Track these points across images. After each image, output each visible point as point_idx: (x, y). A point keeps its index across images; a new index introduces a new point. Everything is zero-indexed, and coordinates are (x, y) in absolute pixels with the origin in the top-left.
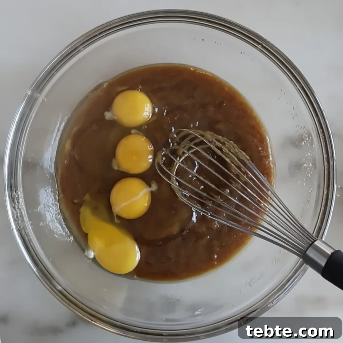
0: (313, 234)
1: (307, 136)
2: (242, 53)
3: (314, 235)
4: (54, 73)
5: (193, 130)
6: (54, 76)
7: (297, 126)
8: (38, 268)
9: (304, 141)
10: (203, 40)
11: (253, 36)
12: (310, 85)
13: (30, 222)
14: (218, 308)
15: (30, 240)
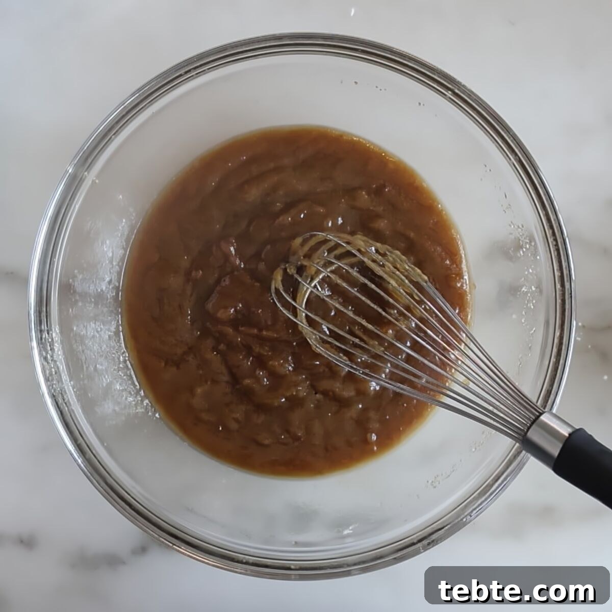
0: (537, 402)
1: (528, 241)
2: (420, 104)
3: (539, 404)
4: (111, 138)
5: (332, 235)
6: (111, 143)
7: (511, 224)
8: (85, 458)
9: (522, 249)
10: (356, 83)
11: (439, 77)
12: (532, 158)
13: (72, 383)
14: (381, 524)
15: (71, 412)
